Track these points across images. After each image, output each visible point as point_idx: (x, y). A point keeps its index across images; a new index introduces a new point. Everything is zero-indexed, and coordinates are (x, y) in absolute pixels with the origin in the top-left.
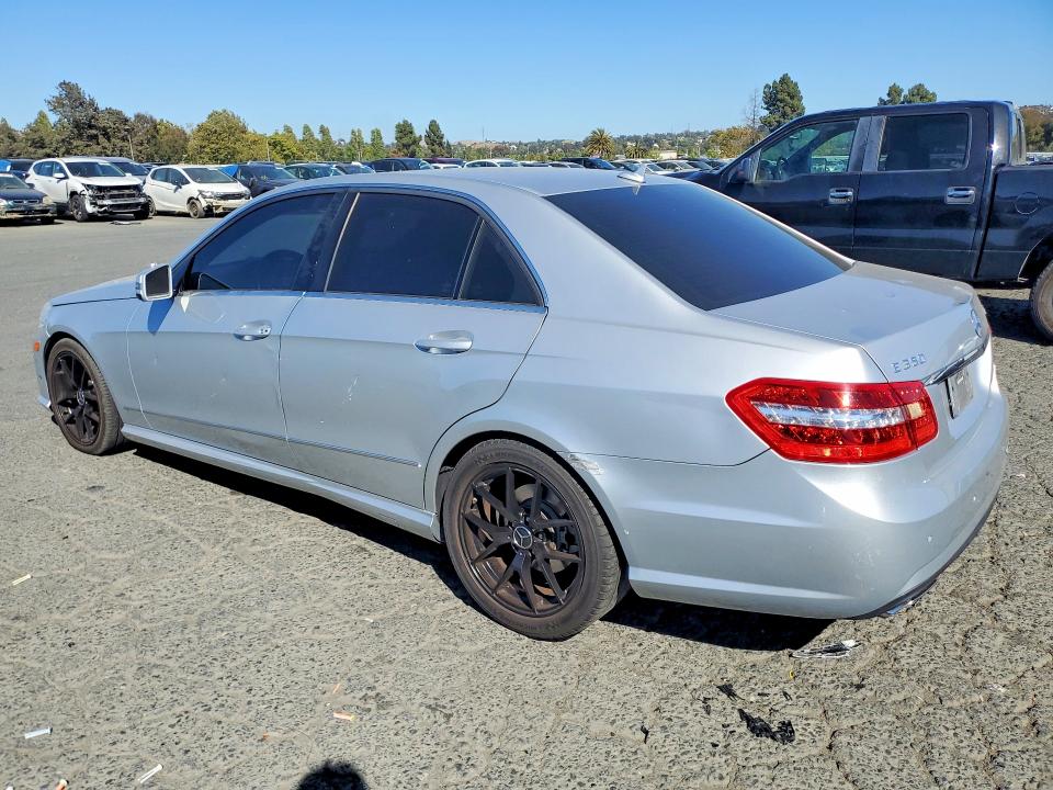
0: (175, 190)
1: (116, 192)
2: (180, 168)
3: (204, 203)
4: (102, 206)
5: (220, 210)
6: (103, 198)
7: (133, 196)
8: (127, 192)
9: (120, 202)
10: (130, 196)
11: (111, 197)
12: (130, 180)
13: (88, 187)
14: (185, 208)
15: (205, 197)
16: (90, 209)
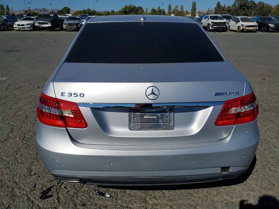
0: (236, 24)
1: (218, 24)
2: (239, 17)
3: (242, 28)
4: (214, 28)
5: (246, 30)
6: (215, 25)
7: (223, 25)
8: (221, 24)
9: (219, 27)
10: (222, 25)
11: (217, 25)
12: (225, 20)
13: (212, 22)
14: (236, 29)
15: (242, 26)
16: (211, 28)
